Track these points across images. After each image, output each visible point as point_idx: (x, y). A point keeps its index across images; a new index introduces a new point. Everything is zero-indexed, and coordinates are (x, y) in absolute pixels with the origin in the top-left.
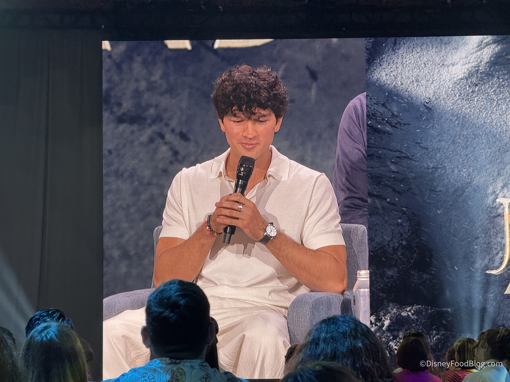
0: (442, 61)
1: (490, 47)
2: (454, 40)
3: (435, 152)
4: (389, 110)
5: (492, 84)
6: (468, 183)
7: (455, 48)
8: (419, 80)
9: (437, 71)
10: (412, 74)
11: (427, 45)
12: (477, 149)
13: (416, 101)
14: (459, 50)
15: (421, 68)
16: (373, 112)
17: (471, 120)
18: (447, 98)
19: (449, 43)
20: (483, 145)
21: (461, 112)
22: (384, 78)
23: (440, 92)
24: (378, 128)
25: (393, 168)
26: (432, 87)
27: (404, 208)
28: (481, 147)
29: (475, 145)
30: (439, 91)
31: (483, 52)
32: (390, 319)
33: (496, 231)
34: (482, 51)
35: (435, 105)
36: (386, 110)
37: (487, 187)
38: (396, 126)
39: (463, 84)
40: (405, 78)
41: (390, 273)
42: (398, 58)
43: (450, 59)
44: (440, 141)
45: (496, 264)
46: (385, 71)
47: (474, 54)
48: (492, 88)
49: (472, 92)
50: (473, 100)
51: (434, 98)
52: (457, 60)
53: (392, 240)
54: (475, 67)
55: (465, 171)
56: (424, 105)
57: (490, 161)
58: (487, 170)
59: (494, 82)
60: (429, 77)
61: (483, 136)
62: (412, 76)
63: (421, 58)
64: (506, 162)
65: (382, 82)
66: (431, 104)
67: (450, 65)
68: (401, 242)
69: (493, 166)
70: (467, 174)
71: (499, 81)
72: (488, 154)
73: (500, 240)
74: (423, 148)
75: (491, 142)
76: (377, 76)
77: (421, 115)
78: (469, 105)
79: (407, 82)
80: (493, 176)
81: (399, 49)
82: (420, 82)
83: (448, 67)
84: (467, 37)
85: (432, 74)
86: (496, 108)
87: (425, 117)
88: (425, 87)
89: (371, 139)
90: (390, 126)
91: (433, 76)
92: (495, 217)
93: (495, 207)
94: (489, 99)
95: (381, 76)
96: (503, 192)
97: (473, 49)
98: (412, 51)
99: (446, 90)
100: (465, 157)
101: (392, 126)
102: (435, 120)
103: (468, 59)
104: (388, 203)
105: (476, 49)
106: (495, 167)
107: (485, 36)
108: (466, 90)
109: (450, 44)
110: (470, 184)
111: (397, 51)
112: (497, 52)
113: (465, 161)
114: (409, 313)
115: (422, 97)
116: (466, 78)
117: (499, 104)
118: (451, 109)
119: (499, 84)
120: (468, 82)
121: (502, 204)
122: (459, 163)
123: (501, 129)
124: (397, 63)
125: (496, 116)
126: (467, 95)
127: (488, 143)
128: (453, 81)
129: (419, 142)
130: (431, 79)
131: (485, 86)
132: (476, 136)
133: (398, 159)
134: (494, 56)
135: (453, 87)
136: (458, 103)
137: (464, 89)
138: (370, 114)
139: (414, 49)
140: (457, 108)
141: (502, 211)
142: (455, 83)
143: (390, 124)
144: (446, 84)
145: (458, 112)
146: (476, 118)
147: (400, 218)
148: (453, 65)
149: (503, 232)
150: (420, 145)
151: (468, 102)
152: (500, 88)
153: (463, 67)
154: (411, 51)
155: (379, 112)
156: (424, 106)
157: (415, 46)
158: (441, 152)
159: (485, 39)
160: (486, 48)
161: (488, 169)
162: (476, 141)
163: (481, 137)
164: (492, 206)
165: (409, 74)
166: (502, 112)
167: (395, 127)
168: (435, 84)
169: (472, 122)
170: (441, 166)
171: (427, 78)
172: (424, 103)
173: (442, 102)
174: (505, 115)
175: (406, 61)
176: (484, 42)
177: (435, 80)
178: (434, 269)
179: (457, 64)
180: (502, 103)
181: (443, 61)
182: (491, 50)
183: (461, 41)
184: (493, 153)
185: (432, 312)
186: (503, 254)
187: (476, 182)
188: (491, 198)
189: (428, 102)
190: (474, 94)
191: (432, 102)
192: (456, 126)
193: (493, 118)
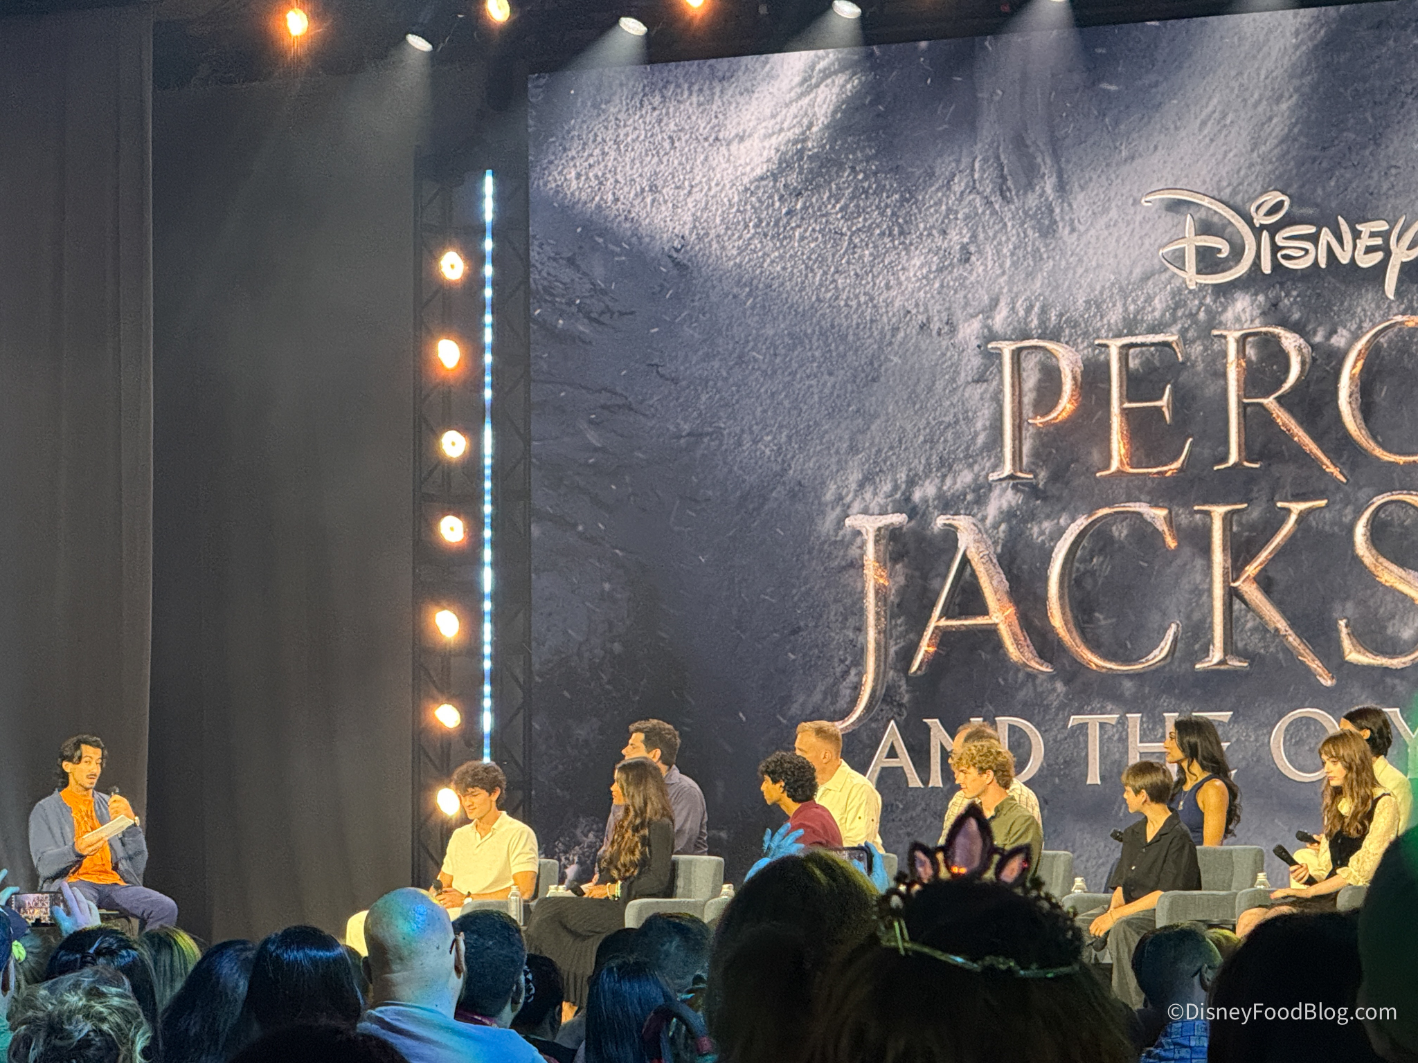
0: (713, 128)
1: (833, 82)
2: (743, 68)
3: (696, 390)
4: (585, 274)
5: (839, 188)
7: (747, 90)
8: (656, 187)
9: (702, 157)
10: (640, 170)
11: (678, 86)
12: (798, 376)
13: (650, 247)
14: (756, 95)
15: (662, 153)
17: (785, 296)
18: (726, 234)
19: (732, 76)
20: (815, 365)
21: (761, 273)
22: (574, 185)
23: (708, 217)
25: (593, 437)
26: (690, 205)
29: (795, 365)
30: (705, 216)
31: (816, 98)
33: (841, 609)
34: (812, 95)
35: (696, 256)
36: (577, 276)
38: (601, 319)
39: (765, 192)
40: (623, 182)
42: (606, 128)
43: (734, 123)
44: (708, 357)
45: (842, 704)
47: (794, 104)
48: (837, 201)
49: (788, 213)
50: (790, 237)
51: (694, 236)
52: (751, 124)
54: (796, 142)
55: (770, 442)
56: (670, 257)
57: (830, 410)
58: (823, 437)
59: (844, 183)
60: (681, 177)
61: (815, 338)
62: (641, 175)
63: (662, 124)
65: (569, 195)
66: (686, 252)
67: (733, 139)
68: (608, 645)
69: (839, 423)
70: (773, 450)
71: (855, 177)
73: (851, 635)
74: (667, 379)
76: (555, 181)
77: (662, 286)
78: (781, 251)
79: (629, 193)
80: (837, 452)
81: (609, 102)
82: (660, 192)
83: (728, 145)
84: (776, 55)
85: (688, 168)
87: (671, 292)
88: (671, 205)
90: (586, 321)
91: (691, 172)
92: (842, 569)
93: (842, 541)
94: (830, 229)
95: (566, 179)
96: (863, 499)
97: (792, 89)
98: (642, 106)
99: (723, 212)
100: (768, 401)
101: (590, 319)
102: (697, 298)
103: (779, 119)
104: (580, 535)
105: (799, 90)
106: (843, 426)
108: (774, 210)
109: (733, 79)
110: (782, 476)
111: (603, 106)
112: (849, 94)
115: (665, 235)
116: (773, 174)
117: (855, 246)
118: (735, 263)
119: (856, 188)
120: (778, 184)
121: (859, 533)
122: (754, 418)
123: (859, 317)
124: (604, 140)
126: (776, 224)
127: (826, 358)
128: (742, 185)
129: (656, 361)
130: (687, 183)
132: (797, 340)
133: (606, 412)
134: (844, 107)
135: (741, 201)
136: (753, 247)
137: (767, 208)
140: (750, 260)
141: (859, 551)
142: (747, 189)
144: (723, 195)
145: (754, 271)
146: (797, 289)
148: (742, 139)
149: (862, 612)
150: (658, 372)
151: (778, 245)
152: (859, 197)
153: (766, 144)
154: (638, 105)
155: (562, 283)
156: (669, 260)
157: (647, 89)
158: (709, 389)
159: (819, 58)
160: (822, 86)
161: (826, 432)
162: (796, 353)
163: (810, 341)
164: (833, 539)
165: (634, 171)
166: (861, 270)
168: (697, 195)
169: (787, 299)
170: (710, 430)
171: (676, 180)
172: (669, 250)
173: (715, 245)
174: (870, 275)
175: (627, 135)
176: (817, 69)
177: (697, 185)
179: (750, 136)
181: (716, 129)
182: (836, 90)
183: (759, 70)
184: (838, 386)
186: (860, 674)
187: (794, 472)
188: (832, 516)
189: (679, 247)
190: (795, 218)
191: (689, 248)
192: (748, 313)
193: (840, 286)
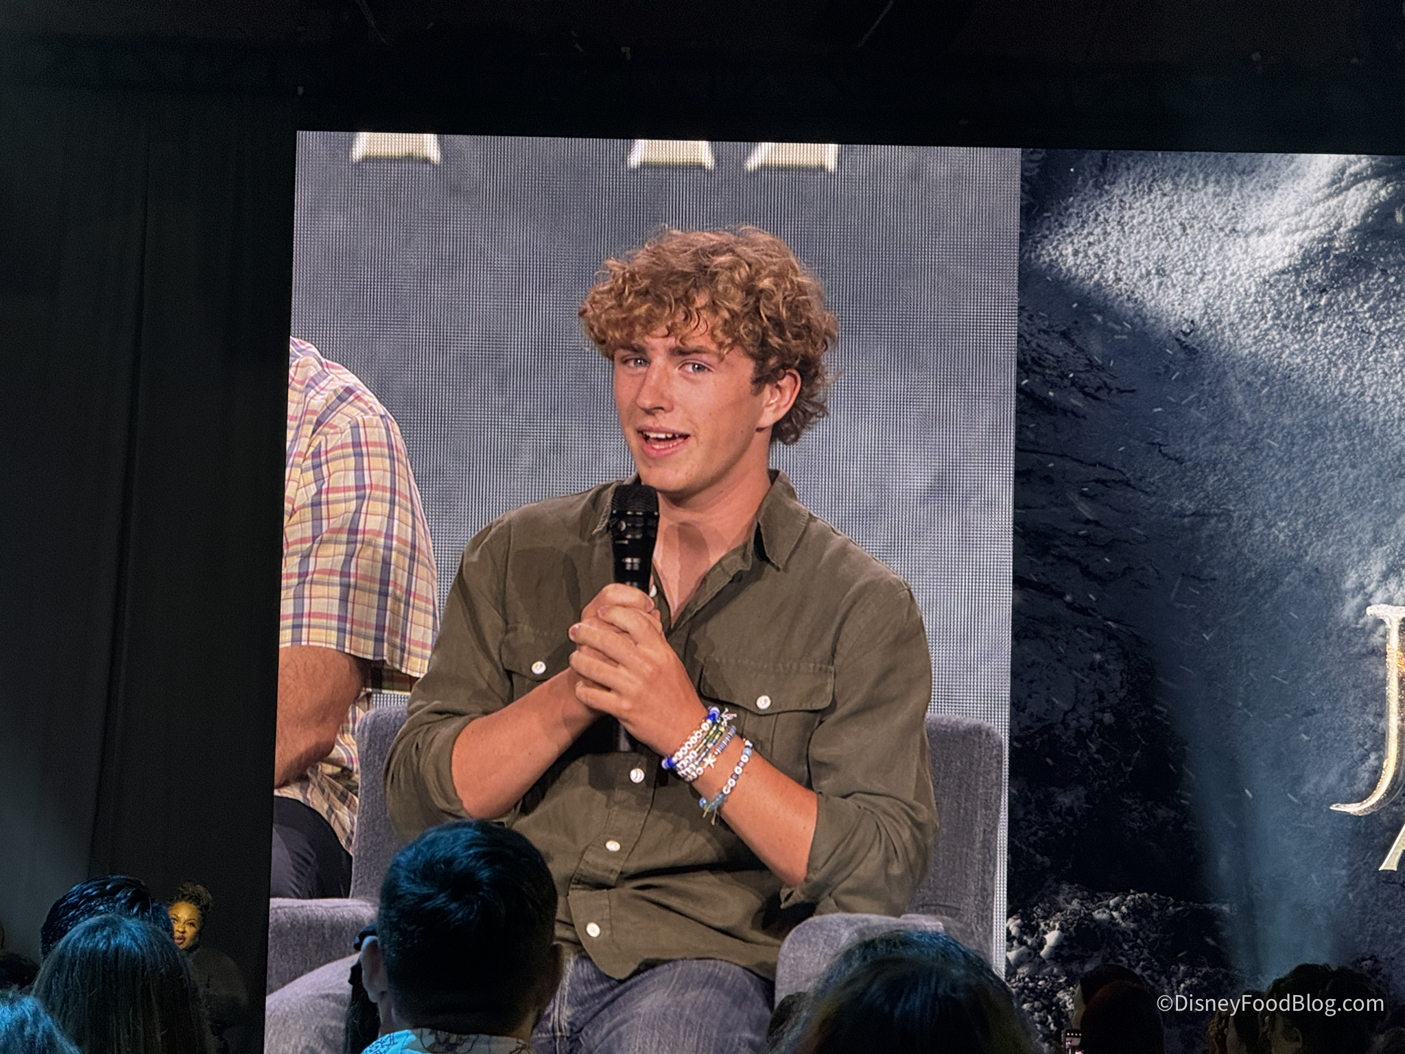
6: (1292, 559)
16: (1034, 354)
24: (1047, 399)
27: (1110, 623)
28: (1329, 462)
32: (1062, 929)
37: (1343, 572)
41: (1064, 800)
46: (1072, 242)
53: (1073, 709)
64: (1398, 506)
72: (1349, 483)
75: (1358, 448)
86: (1374, 355)
89: (1027, 427)
107: (1353, 157)
113: (1285, 500)
114: (1115, 914)
125: (1375, 379)
131: (1346, 293)
138: (1028, 358)
139: (1154, 184)
143: (1082, 389)
147: (1100, 650)
167: (1096, 398)
178: (1189, 795)
180: (1391, 341)
185: (1177, 913)
